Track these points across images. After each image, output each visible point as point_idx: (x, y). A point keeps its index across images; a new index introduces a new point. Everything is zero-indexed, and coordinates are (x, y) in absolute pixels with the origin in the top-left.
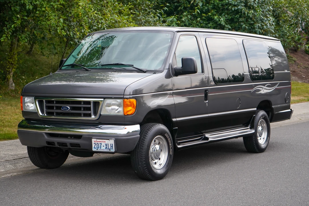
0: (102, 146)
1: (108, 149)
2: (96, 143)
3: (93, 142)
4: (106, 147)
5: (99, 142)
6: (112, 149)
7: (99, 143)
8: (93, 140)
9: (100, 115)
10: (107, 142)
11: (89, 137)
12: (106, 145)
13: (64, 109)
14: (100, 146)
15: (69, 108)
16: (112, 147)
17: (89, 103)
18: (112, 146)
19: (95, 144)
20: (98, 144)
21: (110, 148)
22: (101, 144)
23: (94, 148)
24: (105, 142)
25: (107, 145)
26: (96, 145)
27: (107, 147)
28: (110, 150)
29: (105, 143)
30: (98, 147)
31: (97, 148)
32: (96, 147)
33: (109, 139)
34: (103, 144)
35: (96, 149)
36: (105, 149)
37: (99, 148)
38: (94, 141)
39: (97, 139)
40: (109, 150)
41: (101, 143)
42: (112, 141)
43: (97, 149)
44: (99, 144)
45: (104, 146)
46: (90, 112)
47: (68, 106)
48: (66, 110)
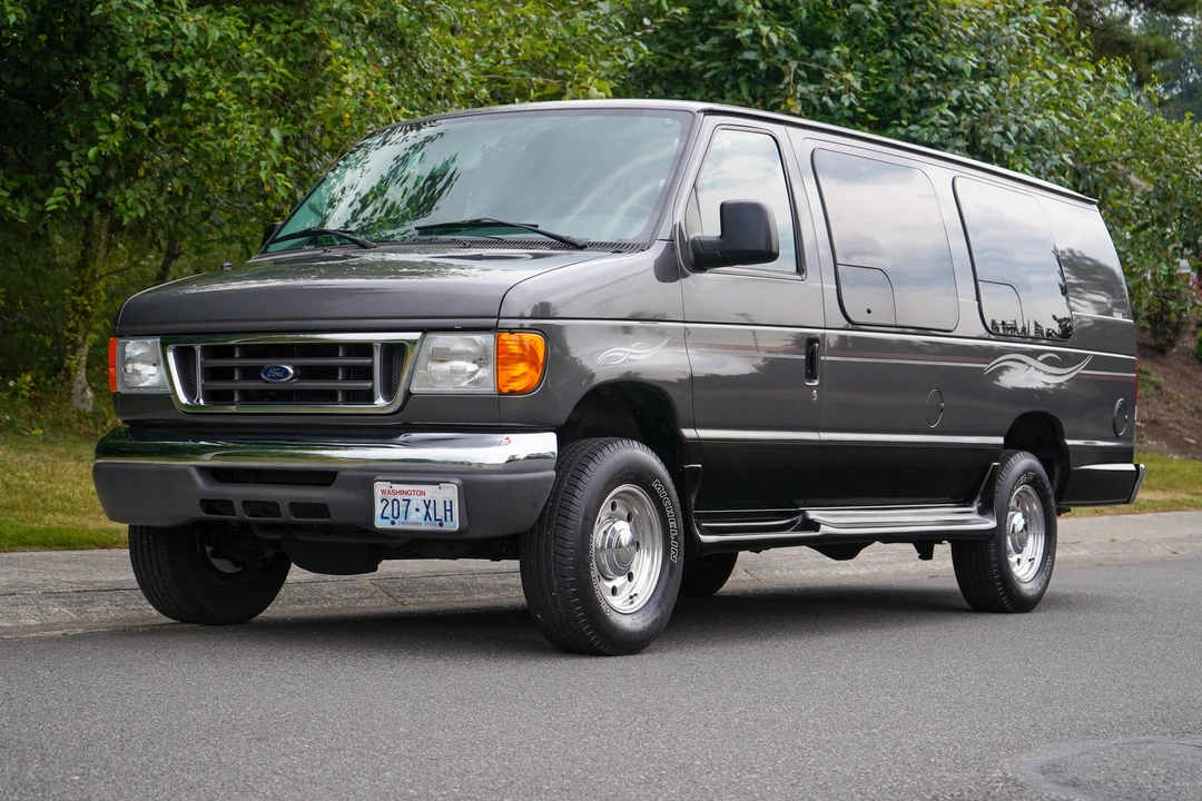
0: (412, 508)
1: (436, 520)
2: (390, 498)
3: (378, 495)
4: (428, 513)
5: (401, 492)
6: (449, 519)
7: (400, 497)
8: (380, 488)
9: (408, 394)
10: (430, 492)
11: (364, 479)
12: (427, 507)
13: (271, 378)
14: (402, 509)
15: (291, 371)
16: (448, 513)
17: (365, 349)
18: (448, 508)
19: (385, 502)
20: (395, 503)
21: (440, 515)
22: (409, 501)
23: (382, 517)
24: (423, 493)
25: (432, 504)
26: (390, 507)
27: (431, 512)
28: (441, 525)
29: (423, 497)
30: (396, 515)
31: (392, 519)
32: (388, 512)
33: (437, 483)
34: (415, 503)
35: (389, 521)
36: (424, 522)
37: (402, 519)
38: (383, 492)
39: (393, 482)
40: (438, 523)
41: (407, 497)
42: (452, 491)
43: (393, 523)
44: (402, 503)
45: (417, 510)
46: (368, 385)
47: (289, 365)
48: (278, 377)
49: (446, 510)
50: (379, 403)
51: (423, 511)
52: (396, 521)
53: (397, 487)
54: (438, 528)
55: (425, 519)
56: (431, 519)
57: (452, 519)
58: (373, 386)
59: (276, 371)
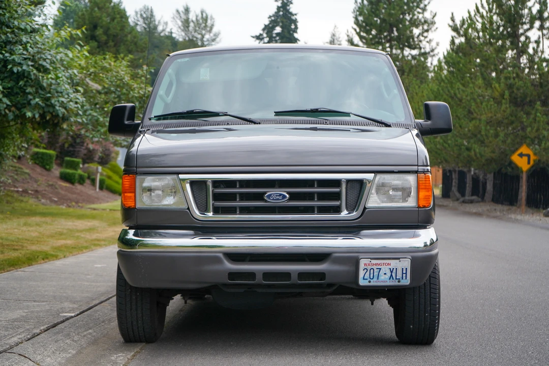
0: (382, 273)
1: (396, 279)
2: (369, 268)
3: (362, 266)
4: (391, 275)
5: (376, 264)
6: (404, 278)
7: (375, 267)
8: (362, 263)
9: (365, 208)
10: (394, 264)
11: (352, 259)
12: (392, 272)
13: (273, 199)
14: (376, 274)
15: (288, 196)
16: (404, 275)
17: (337, 183)
18: (404, 272)
19: (366, 270)
20: (372, 270)
21: (399, 276)
22: (380, 269)
23: (364, 279)
24: (389, 264)
25: (395, 270)
26: (368, 272)
27: (394, 275)
28: (399, 282)
29: (389, 267)
30: (372, 277)
31: (369, 280)
32: (367, 276)
33: (399, 259)
34: (384, 270)
35: (367, 281)
36: (388, 281)
37: (375, 279)
38: (365, 265)
39: (371, 259)
40: (397, 281)
41: (379, 267)
42: (407, 262)
43: (370, 282)
44: (375, 270)
45: (385, 274)
46: (337, 203)
47: (284, 192)
48: (278, 199)
49: (403, 273)
50: (344, 213)
51: (389, 274)
52: (372, 281)
53: (374, 262)
54: (397, 283)
55: (390, 279)
56: (393, 279)
57: (406, 279)
58: (341, 204)
59: (277, 196)
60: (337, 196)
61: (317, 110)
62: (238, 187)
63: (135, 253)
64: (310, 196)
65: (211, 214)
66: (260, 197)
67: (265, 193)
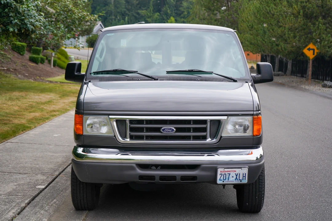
0: (231, 176)
1: (239, 180)
2: (223, 173)
3: (219, 172)
4: (236, 178)
6: (244, 179)
7: (226, 173)
8: (219, 170)
9: (221, 137)
10: (238, 171)
11: (213, 168)
12: (237, 176)
13: (166, 132)
14: (227, 177)
15: (175, 130)
16: (244, 177)
17: (205, 122)
18: (244, 176)
19: (221, 175)
20: (225, 175)
21: (241, 178)
22: (230, 174)
23: (220, 180)
24: (235, 171)
25: (238, 174)
26: (223, 176)
27: (238, 177)
28: (241, 181)
29: (235, 173)
30: (225, 179)
31: (223, 180)
32: (222, 178)
33: (241, 168)
34: (232, 174)
35: (222, 181)
36: (234, 181)
37: (227, 180)
38: (221, 172)
39: (225, 168)
40: (240, 181)
42: (246, 170)
43: (223, 182)
44: (227, 175)
45: (233, 177)
46: (205, 134)
47: (173, 127)
48: (169, 132)
50: (209, 140)
51: (235, 177)
52: (225, 181)
53: (226, 170)
55: (235, 180)
56: (237, 180)
57: (245, 180)
58: (207, 134)
59: (168, 130)
60: (205, 130)
61: (192, 70)
62: (145, 123)
63: (83, 163)
64: (188, 130)
65: (128, 140)
66: (158, 130)
67: (161, 128)
